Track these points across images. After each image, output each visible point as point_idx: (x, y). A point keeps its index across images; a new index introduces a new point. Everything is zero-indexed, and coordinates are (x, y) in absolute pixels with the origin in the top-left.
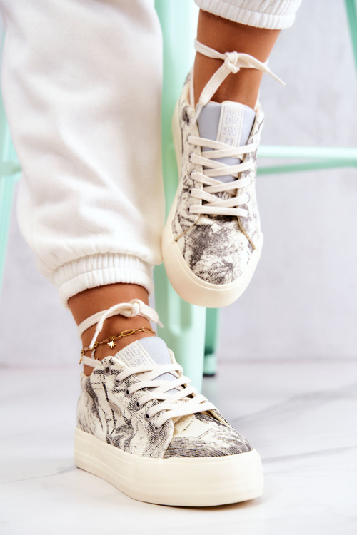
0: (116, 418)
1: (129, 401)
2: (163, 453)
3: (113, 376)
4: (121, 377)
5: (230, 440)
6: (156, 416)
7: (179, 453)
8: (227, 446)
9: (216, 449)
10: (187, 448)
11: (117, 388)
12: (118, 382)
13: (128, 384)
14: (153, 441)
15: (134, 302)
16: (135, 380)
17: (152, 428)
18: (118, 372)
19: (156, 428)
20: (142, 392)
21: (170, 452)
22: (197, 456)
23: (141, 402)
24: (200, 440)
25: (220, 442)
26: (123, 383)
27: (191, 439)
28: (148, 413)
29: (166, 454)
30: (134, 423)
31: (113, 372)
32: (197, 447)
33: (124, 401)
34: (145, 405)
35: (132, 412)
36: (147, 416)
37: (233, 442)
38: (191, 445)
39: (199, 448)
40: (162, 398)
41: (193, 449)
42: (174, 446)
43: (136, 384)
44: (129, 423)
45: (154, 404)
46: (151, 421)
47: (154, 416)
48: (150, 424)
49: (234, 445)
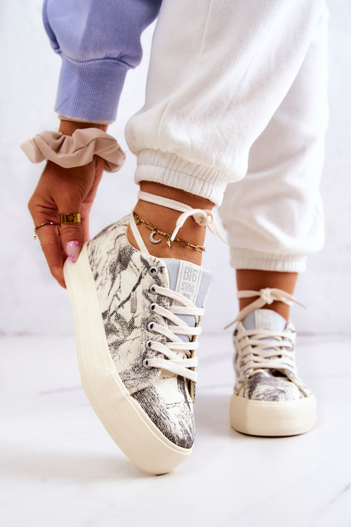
0: (125, 305)
1: (148, 315)
2: (134, 390)
3: (154, 280)
4: (159, 289)
5: (186, 432)
6: (154, 353)
7: (145, 405)
8: (181, 437)
9: (172, 433)
10: (154, 408)
11: (149, 294)
12: (153, 290)
13: (159, 302)
14: (136, 369)
16: (166, 304)
17: (144, 357)
18: (159, 284)
19: (147, 363)
20: (162, 321)
21: (139, 395)
22: (155, 422)
23: (156, 328)
24: (167, 410)
25: (179, 428)
26: (157, 296)
27: (161, 403)
28: (153, 342)
29: (136, 393)
30: (136, 333)
31: (156, 278)
32: (161, 415)
33: (146, 310)
34: (155, 333)
35: (143, 326)
36: (150, 344)
37: (187, 435)
38: (158, 409)
39: (162, 419)
40: (171, 339)
41: (158, 414)
42: (146, 394)
43: (164, 308)
44: (131, 327)
45: (162, 341)
46: (149, 352)
47: (153, 351)
48: (146, 353)
49: (186, 439)
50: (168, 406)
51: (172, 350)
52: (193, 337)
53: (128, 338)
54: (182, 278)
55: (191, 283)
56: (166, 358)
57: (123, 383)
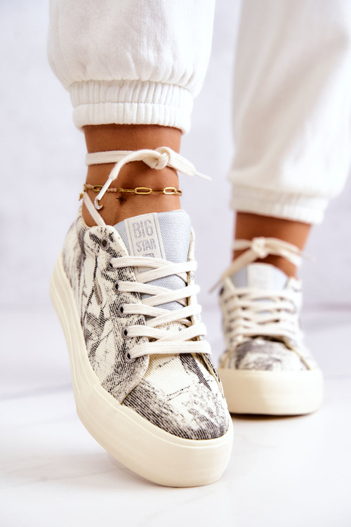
0: (92, 300)
1: (114, 298)
2: (122, 396)
3: (108, 254)
4: (117, 263)
5: (203, 419)
6: (134, 341)
7: (139, 408)
8: (196, 428)
9: (181, 427)
10: (151, 407)
11: (108, 273)
12: (111, 266)
13: (121, 277)
14: (119, 370)
15: (163, 152)
16: (130, 276)
17: (124, 351)
18: (115, 256)
19: (129, 356)
20: (132, 298)
21: (131, 399)
22: (157, 424)
23: (128, 309)
24: (170, 402)
25: (189, 417)
26: (117, 271)
27: (160, 396)
28: (128, 329)
29: (126, 399)
30: (108, 325)
31: (110, 250)
32: (162, 412)
33: (110, 294)
34: (128, 316)
35: (112, 314)
36: (126, 333)
37: (205, 422)
38: (156, 406)
39: (163, 415)
40: (151, 315)
41: (157, 412)
42: (138, 394)
43: (129, 282)
44: (102, 321)
45: (139, 322)
46: (128, 342)
47: (132, 338)
48: (124, 344)
49: (204, 427)
50: (170, 397)
51: (158, 327)
52: (187, 300)
53: (102, 337)
54: (133, 237)
55: (148, 238)
56: (152, 340)
57: (109, 394)
